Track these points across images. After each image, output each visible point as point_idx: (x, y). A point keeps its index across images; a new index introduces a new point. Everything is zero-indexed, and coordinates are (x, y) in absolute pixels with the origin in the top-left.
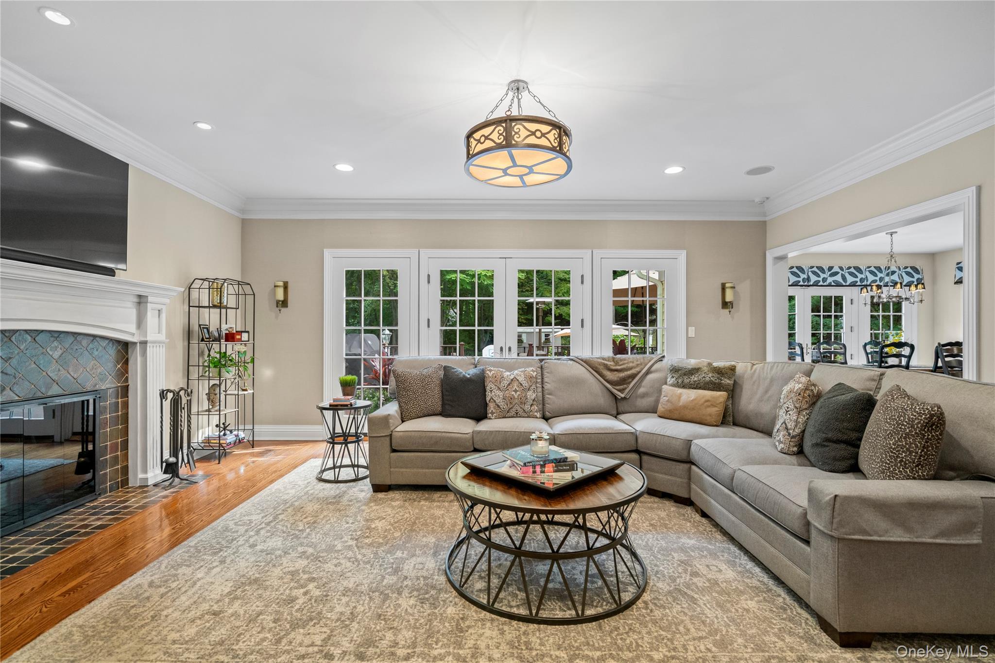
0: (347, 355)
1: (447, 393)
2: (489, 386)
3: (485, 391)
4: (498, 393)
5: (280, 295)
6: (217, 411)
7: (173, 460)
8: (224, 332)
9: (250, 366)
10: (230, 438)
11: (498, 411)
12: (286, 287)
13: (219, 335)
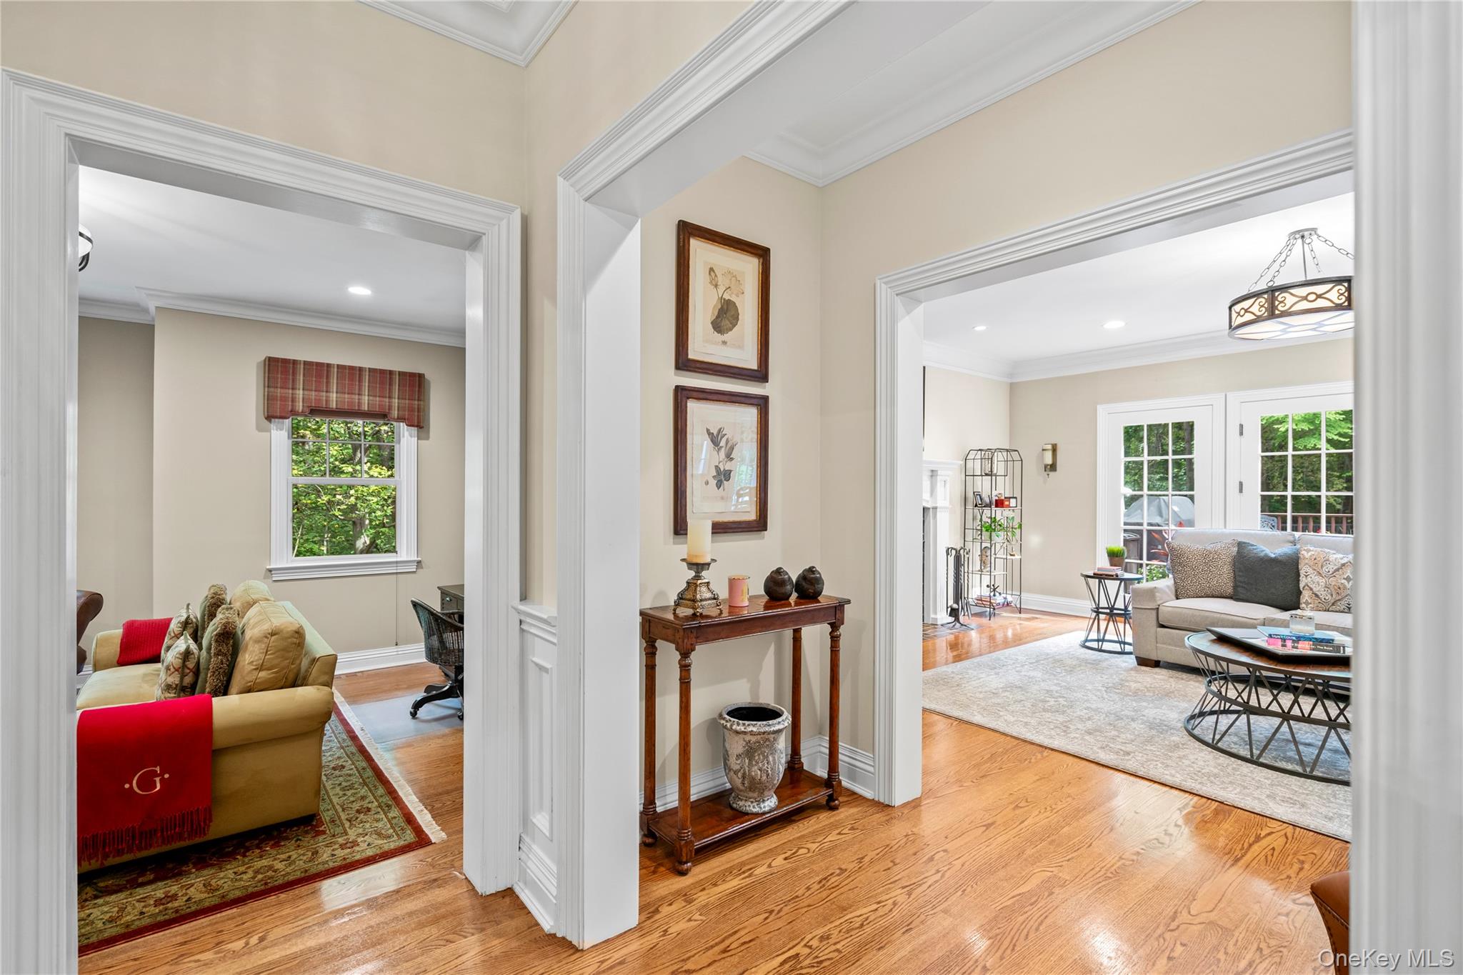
0: (1126, 524)
1: (1241, 574)
2: (1303, 569)
3: (1299, 576)
4: (1317, 579)
5: (1049, 461)
6: (987, 572)
7: (955, 606)
8: (994, 499)
9: (1018, 531)
10: (999, 599)
11: (1317, 602)
12: (1054, 449)
13: (990, 502)
